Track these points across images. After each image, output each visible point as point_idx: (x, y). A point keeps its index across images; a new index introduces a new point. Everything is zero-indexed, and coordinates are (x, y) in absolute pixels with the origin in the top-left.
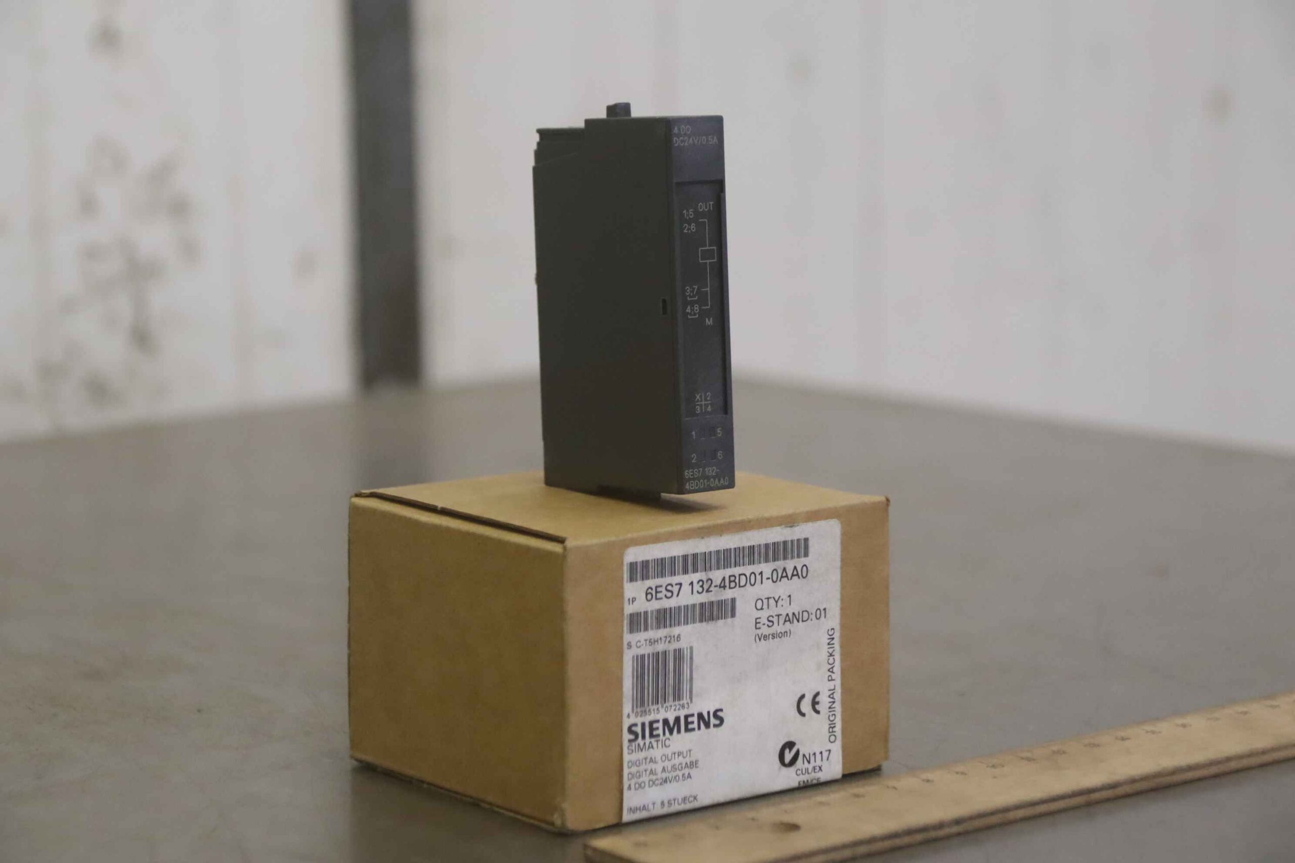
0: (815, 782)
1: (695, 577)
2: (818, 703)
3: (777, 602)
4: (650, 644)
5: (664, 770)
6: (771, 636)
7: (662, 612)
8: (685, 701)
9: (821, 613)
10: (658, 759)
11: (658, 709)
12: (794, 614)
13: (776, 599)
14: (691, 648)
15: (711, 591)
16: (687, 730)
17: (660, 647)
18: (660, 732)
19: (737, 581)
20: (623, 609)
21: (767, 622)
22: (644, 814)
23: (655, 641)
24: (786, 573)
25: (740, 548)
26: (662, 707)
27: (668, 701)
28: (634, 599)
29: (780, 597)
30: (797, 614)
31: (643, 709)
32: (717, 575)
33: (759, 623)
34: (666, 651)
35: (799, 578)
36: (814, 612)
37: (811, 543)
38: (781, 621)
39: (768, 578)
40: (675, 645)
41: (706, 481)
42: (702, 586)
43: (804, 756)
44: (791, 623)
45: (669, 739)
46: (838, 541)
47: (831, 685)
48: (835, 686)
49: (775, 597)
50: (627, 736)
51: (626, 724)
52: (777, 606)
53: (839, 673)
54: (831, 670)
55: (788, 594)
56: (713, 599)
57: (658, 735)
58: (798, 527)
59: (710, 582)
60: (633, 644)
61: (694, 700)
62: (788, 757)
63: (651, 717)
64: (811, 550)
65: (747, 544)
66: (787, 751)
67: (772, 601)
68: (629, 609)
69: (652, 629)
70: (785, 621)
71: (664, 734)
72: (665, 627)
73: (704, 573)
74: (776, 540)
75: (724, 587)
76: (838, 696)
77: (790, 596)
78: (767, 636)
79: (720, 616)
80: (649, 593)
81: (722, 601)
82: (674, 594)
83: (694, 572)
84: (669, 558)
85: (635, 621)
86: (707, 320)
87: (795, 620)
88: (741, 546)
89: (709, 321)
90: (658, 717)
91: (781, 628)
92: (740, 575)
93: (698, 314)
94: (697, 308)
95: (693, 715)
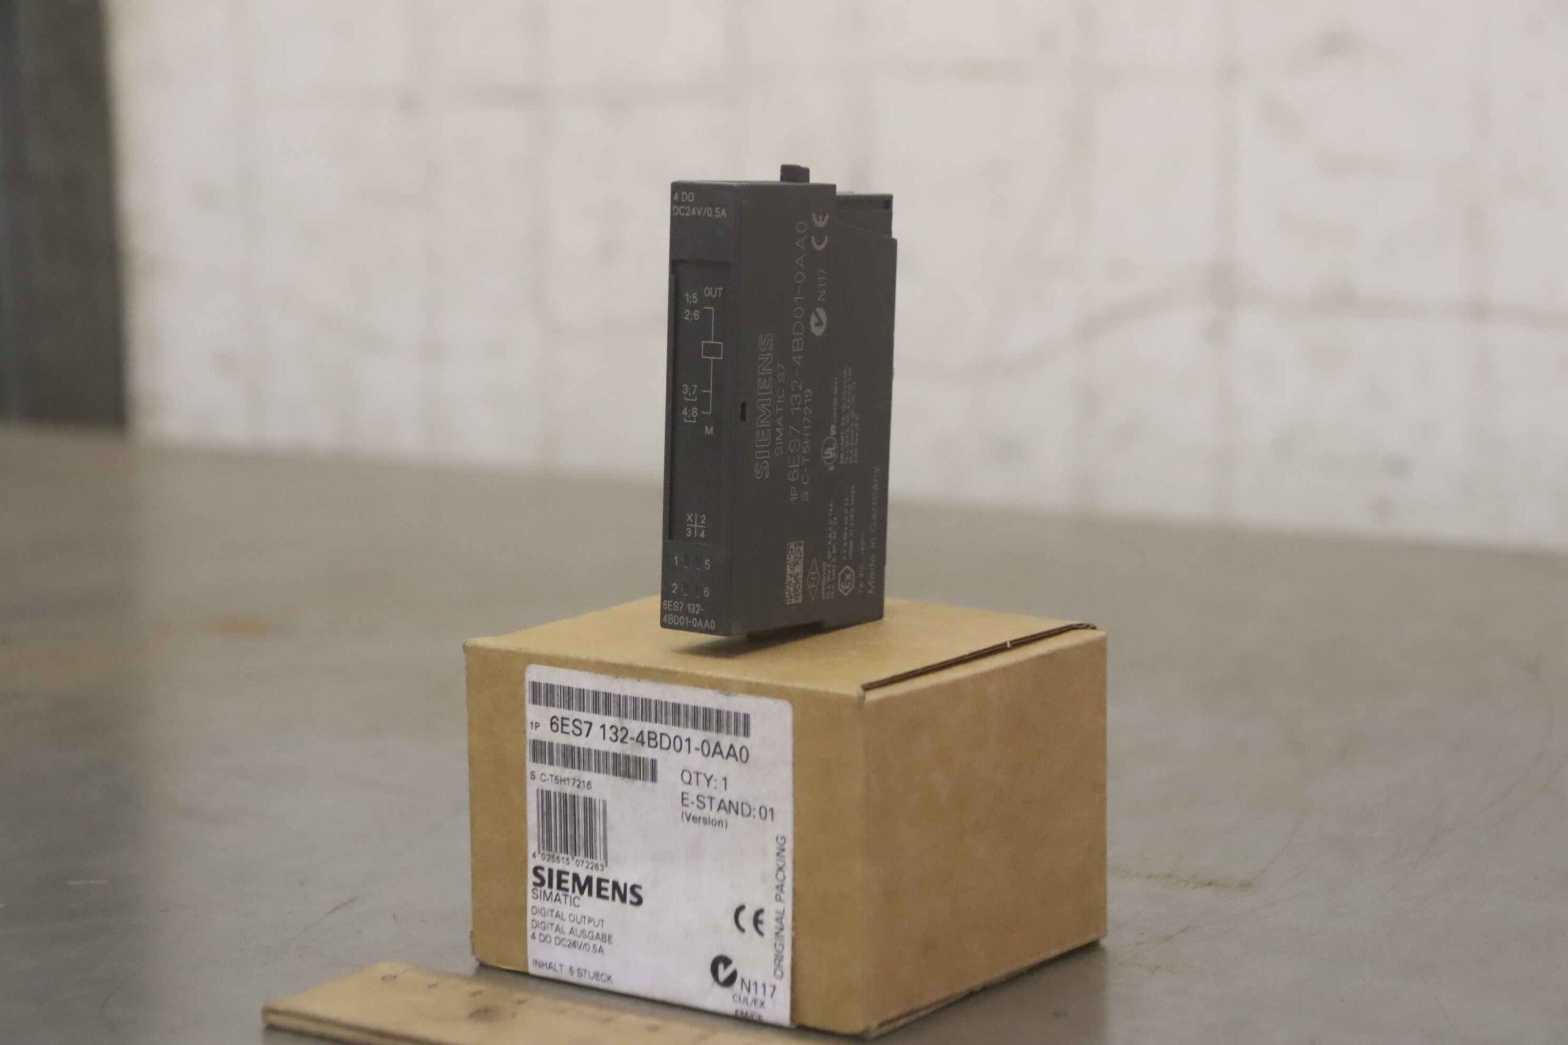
0: (755, 1018)
1: (610, 721)
2: (761, 922)
3: (708, 781)
4: (557, 781)
5: (572, 931)
6: (701, 820)
7: (570, 749)
8: (598, 862)
9: (767, 813)
10: (566, 916)
11: (567, 859)
12: (730, 802)
13: (708, 777)
14: (605, 803)
15: (626, 743)
16: (599, 895)
17: (569, 789)
18: (570, 886)
19: (658, 739)
20: (524, 732)
21: (695, 800)
22: (550, 973)
23: (561, 780)
24: (720, 748)
25: (662, 702)
26: (573, 859)
27: (579, 855)
28: (537, 725)
29: (711, 777)
30: (734, 803)
31: (551, 854)
32: (635, 726)
33: (687, 799)
34: (574, 796)
35: (737, 760)
36: (757, 809)
37: (752, 722)
38: (715, 805)
39: (697, 749)
40: (588, 793)
41: (687, 618)
42: (615, 733)
43: (743, 980)
44: (727, 812)
45: (579, 899)
46: (789, 730)
47: (780, 906)
48: (784, 910)
49: (706, 774)
50: (531, 878)
51: (532, 864)
52: (708, 785)
53: (791, 896)
54: (780, 887)
55: (724, 776)
56: (629, 752)
57: (567, 890)
58: (735, 698)
59: (624, 732)
60: (537, 774)
61: (609, 863)
62: (723, 974)
63: (561, 866)
64: (753, 730)
65: (671, 699)
66: (721, 967)
67: (702, 778)
68: (532, 734)
69: (558, 764)
70: (719, 808)
71: (574, 891)
72: (573, 767)
73: (617, 719)
74: (708, 705)
75: (643, 743)
76: (788, 921)
77: (725, 779)
78: (696, 819)
79: (638, 776)
80: (554, 723)
81: (640, 758)
82: (583, 732)
83: (606, 714)
84: (577, 689)
85: (539, 748)
86: (706, 428)
87: (732, 811)
88: (664, 700)
89: (709, 430)
90: (567, 868)
91: (713, 814)
92: (661, 735)
93: (695, 419)
94: (696, 412)
95: (607, 881)
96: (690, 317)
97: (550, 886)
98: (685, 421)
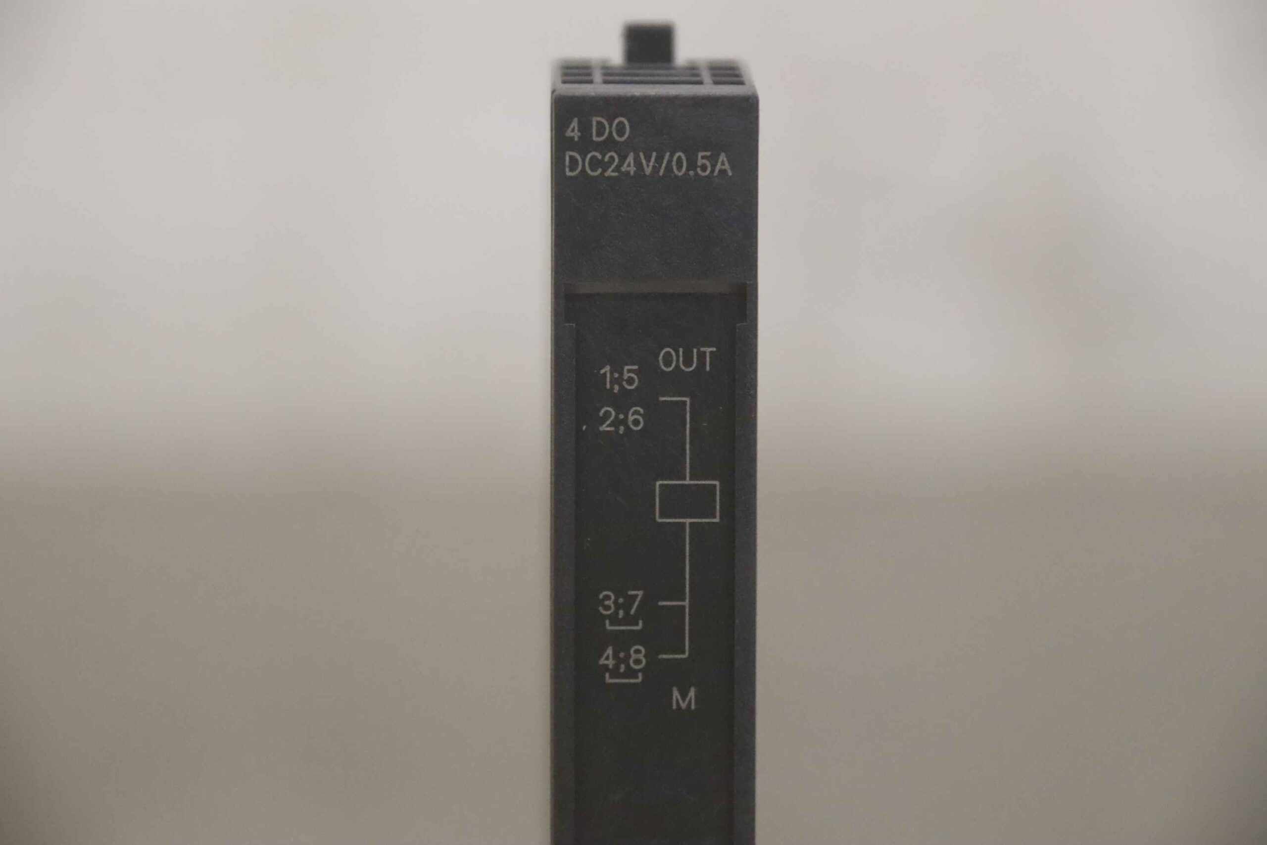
86: (676, 694)
89: (684, 695)
93: (640, 675)
94: (641, 656)
96: (616, 423)
98: (608, 680)
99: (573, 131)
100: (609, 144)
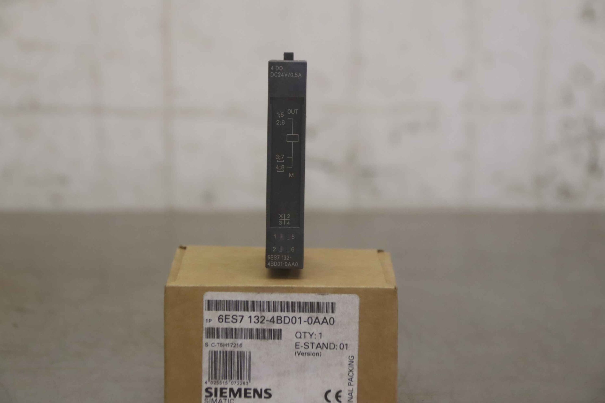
1: (253, 314)
2: (340, 397)
3: (311, 336)
4: (221, 346)
6: (306, 354)
7: (230, 330)
8: (245, 381)
9: (344, 346)
11: (226, 382)
12: (323, 344)
13: (311, 334)
14: (250, 353)
15: (264, 323)
16: (246, 396)
17: (229, 349)
18: (228, 394)
19: (283, 319)
20: (202, 325)
21: (304, 346)
23: (224, 345)
24: (318, 320)
25: (285, 302)
26: (229, 381)
27: (234, 379)
28: (210, 320)
29: (313, 333)
30: (326, 344)
31: (216, 381)
32: (269, 315)
33: (299, 345)
34: (232, 352)
35: (328, 324)
36: (339, 345)
37: (337, 306)
38: (315, 347)
39: (305, 321)
40: (240, 349)
41: (282, 263)
42: (258, 319)
44: (321, 348)
45: (233, 400)
46: (357, 307)
47: (351, 388)
48: (353, 389)
49: (310, 333)
50: (204, 394)
51: (204, 387)
52: (311, 338)
53: (357, 382)
54: (351, 379)
55: (320, 332)
56: (265, 327)
57: (226, 396)
58: (327, 296)
59: (263, 318)
60: (209, 344)
61: (251, 381)
63: (222, 386)
64: (337, 310)
65: (290, 300)
67: (307, 335)
68: (206, 325)
69: (222, 338)
70: (317, 347)
71: (230, 396)
72: (231, 338)
73: (259, 312)
74: (312, 301)
75: (273, 322)
76: (355, 394)
77: (321, 334)
78: (304, 354)
79: (270, 337)
80: (221, 318)
81: (272, 329)
82: (238, 321)
83: (252, 311)
84: (235, 301)
85: (211, 332)
86: (290, 174)
87: (324, 347)
88: (286, 301)
89: (291, 174)
90: (226, 386)
91: (314, 350)
92: (284, 317)
93: (283, 171)
94: (284, 167)
95: (250, 389)
96: (279, 123)
97: (216, 395)
98: (277, 171)
99: (272, 68)
100: (279, 71)
